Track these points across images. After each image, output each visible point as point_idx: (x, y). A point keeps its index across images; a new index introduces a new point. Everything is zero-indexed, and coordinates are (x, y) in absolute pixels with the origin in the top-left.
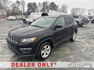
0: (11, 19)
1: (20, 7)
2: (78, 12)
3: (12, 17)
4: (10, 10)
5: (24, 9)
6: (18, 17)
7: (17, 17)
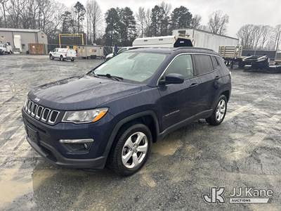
0: (61, 56)
1: (84, 23)
2: (262, 38)
3: (65, 50)
4: (56, 30)
5: (94, 26)
6: (81, 52)
7: (79, 50)
